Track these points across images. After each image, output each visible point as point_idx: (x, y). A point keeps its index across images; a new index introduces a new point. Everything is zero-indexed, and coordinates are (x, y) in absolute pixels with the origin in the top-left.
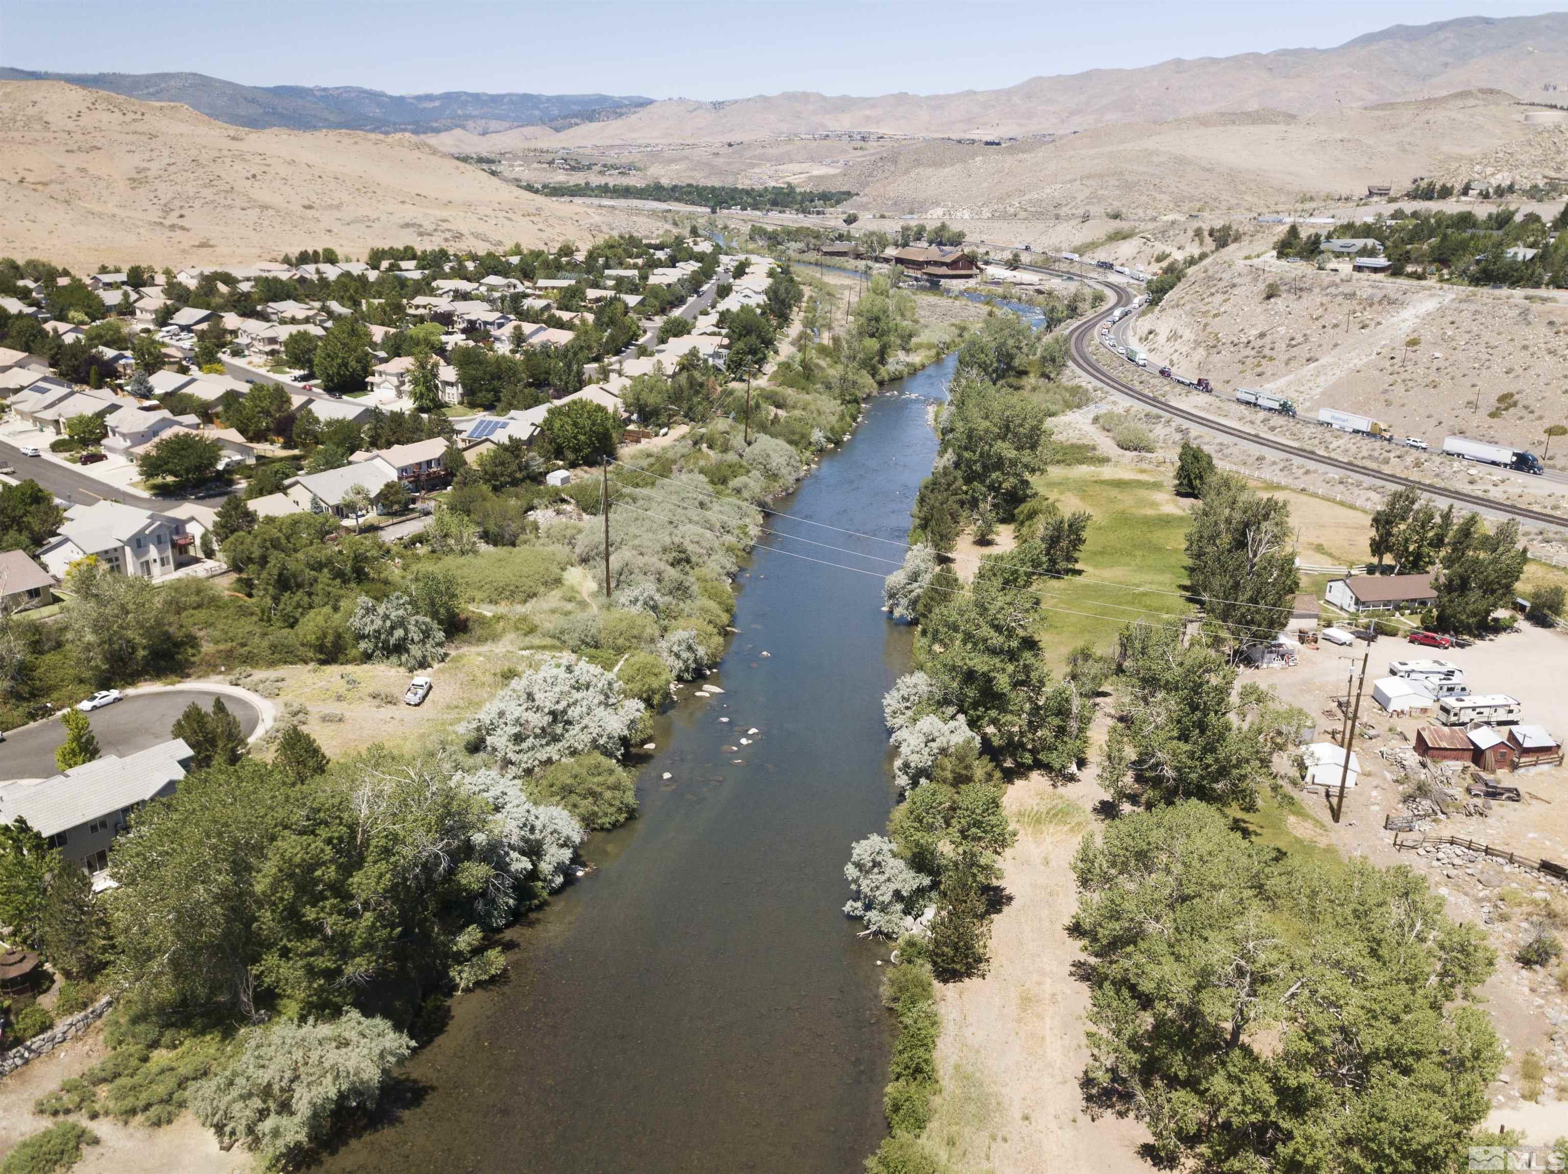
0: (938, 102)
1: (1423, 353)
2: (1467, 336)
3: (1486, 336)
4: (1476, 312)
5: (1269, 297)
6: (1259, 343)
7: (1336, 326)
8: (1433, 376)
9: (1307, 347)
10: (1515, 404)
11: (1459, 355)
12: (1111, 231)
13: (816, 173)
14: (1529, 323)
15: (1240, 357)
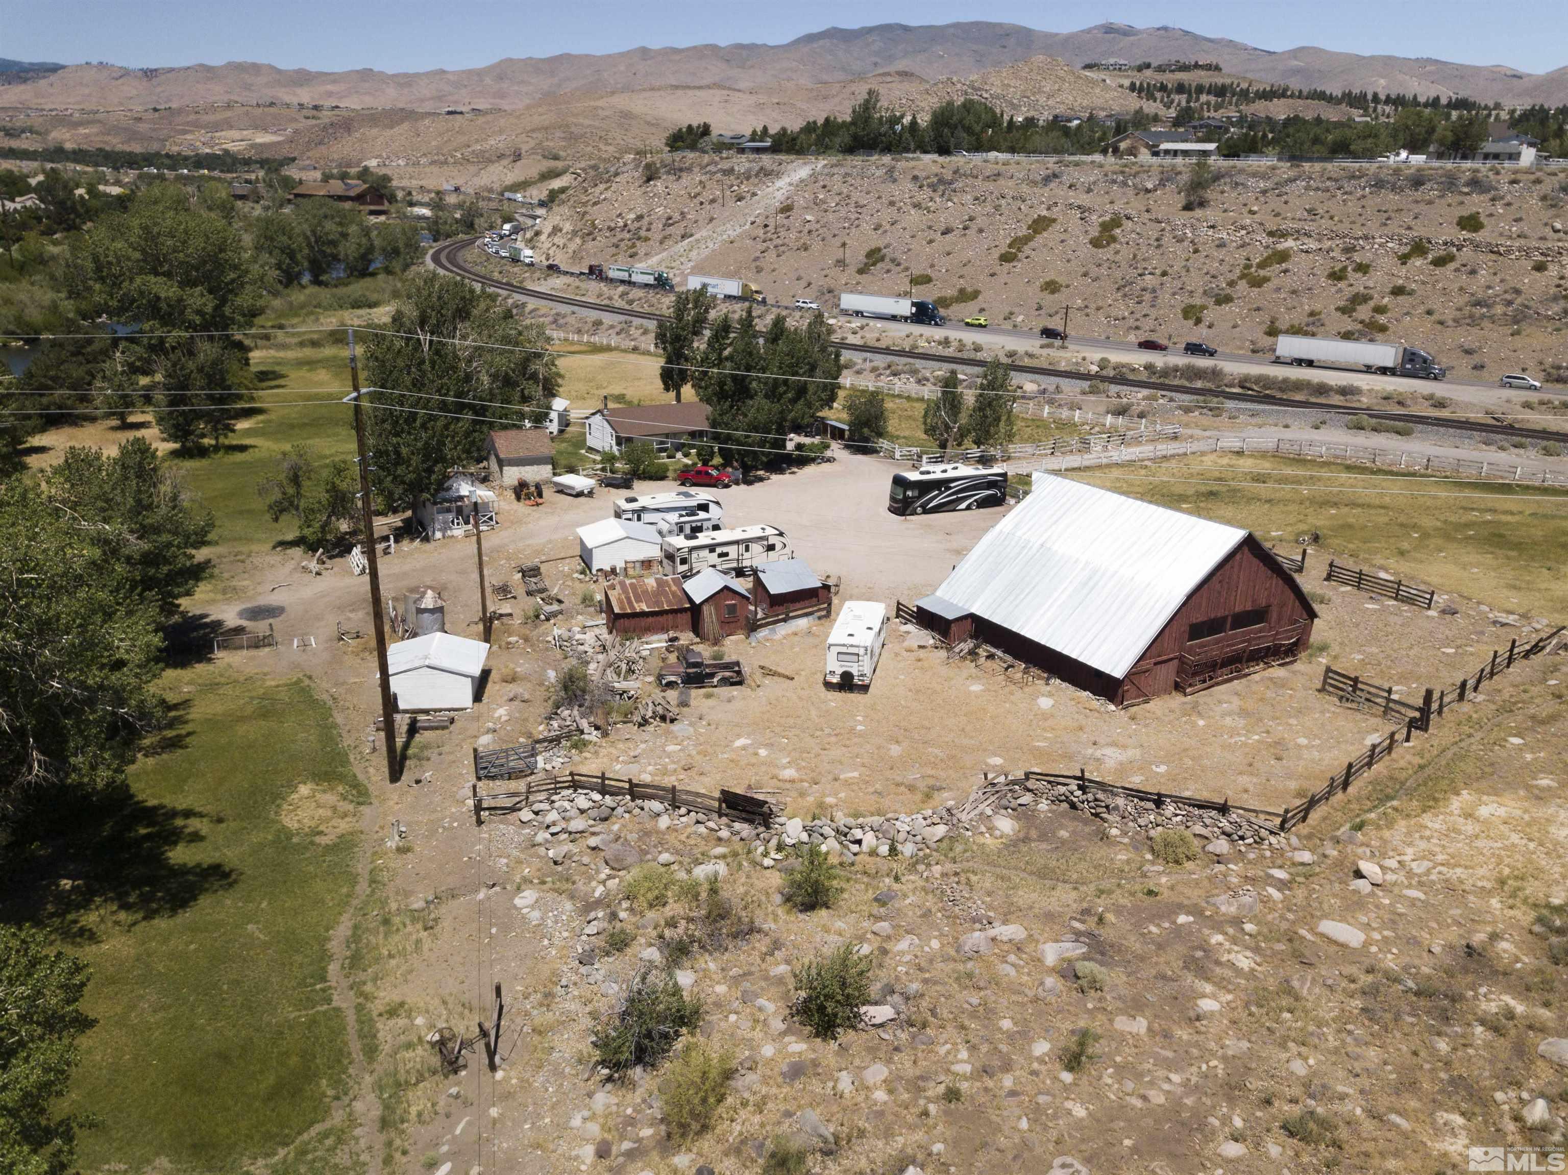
0: (406, 81)
1: (795, 220)
2: (837, 198)
3: (856, 196)
4: (847, 174)
5: (649, 180)
6: (636, 225)
7: (713, 201)
8: (805, 239)
9: (683, 224)
10: (882, 259)
11: (831, 216)
12: (544, 169)
13: (259, 140)
14: (895, 181)
15: (615, 240)
